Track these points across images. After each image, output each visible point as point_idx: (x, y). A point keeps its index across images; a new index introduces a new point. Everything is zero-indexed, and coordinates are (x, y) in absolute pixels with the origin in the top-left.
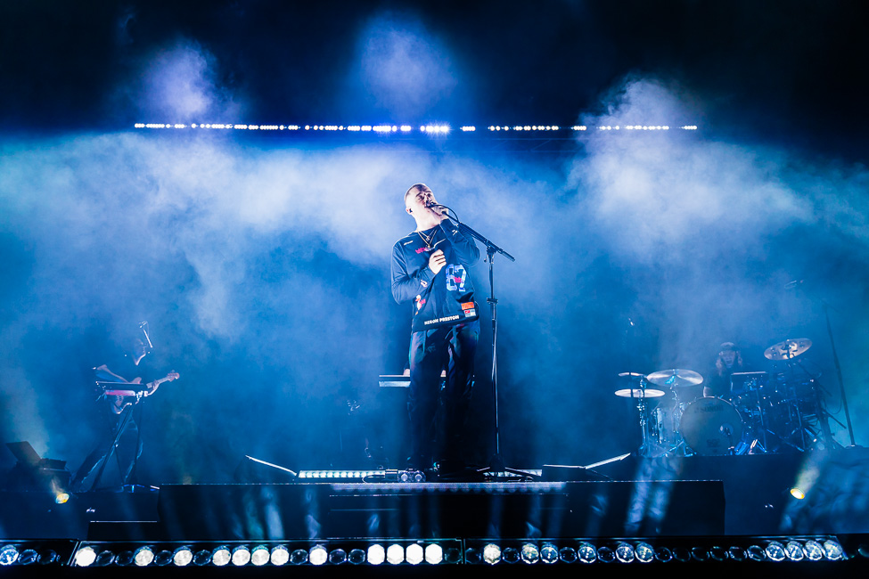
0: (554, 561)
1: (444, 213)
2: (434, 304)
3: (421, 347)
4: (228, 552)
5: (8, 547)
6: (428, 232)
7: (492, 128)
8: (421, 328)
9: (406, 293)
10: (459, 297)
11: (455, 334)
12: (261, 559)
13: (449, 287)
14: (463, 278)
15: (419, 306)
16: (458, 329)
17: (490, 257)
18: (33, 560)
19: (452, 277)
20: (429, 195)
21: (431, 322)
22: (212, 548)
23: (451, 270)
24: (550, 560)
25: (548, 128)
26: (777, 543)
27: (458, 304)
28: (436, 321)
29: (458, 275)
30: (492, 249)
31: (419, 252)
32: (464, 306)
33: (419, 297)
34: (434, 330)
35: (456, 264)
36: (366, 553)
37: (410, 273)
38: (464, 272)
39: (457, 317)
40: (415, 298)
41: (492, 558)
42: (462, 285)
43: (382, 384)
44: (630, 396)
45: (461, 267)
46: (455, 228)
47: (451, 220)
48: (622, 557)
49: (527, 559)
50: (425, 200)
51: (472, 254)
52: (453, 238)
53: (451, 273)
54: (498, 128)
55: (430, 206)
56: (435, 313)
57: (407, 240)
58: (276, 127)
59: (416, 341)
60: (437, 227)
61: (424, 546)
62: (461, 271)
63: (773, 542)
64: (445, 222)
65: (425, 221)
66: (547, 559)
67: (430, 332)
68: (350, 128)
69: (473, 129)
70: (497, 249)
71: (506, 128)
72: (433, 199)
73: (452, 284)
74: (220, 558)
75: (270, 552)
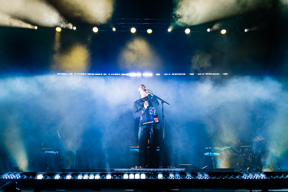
1: (149, 92)
2: (146, 118)
3: (142, 131)
4: (82, 176)
5: (17, 174)
6: (144, 98)
7: (165, 74)
8: (142, 125)
9: (137, 115)
10: (154, 116)
11: (152, 127)
13: (151, 113)
14: (155, 111)
15: (141, 119)
16: (153, 126)
17: (162, 104)
18: (24, 178)
19: (151, 110)
20: (145, 87)
21: (145, 123)
22: (77, 175)
23: (151, 108)
25: (182, 74)
26: (246, 174)
27: (153, 118)
28: (147, 123)
29: (153, 110)
30: (163, 102)
31: (141, 103)
32: (155, 119)
33: (141, 116)
34: (146, 126)
35: (152, 107)
36: (123, 176)
37: (139, 109)
38: (155, 109)
39: (153, 122)
40: (140, 117)
42: (154, 113)
43: (131, 150)
45: (154, 108)
46: (152, 97)
47: (151, 94)
50: (144, 88)
51: (157, 104)
52: (151, 100)
53: (151, 109)
54: (167, 74)
55: (145, 90)
56: (146, 121)
57: (138, 100)
58: (100, 74)
59: (140, 129)
60: (147, 97)
61: (140, 174)
62: (154, 109)
63: (245, 174)
64: (149, 95)
65: (143, 95)
67: (145, 127)
68: (122, 74)
69: (159, 74)
70: (164, 102)
71: (170, 74)
72: (146, 88)
73: (151, 112)
74: (80, 177)
75: (94, 176)
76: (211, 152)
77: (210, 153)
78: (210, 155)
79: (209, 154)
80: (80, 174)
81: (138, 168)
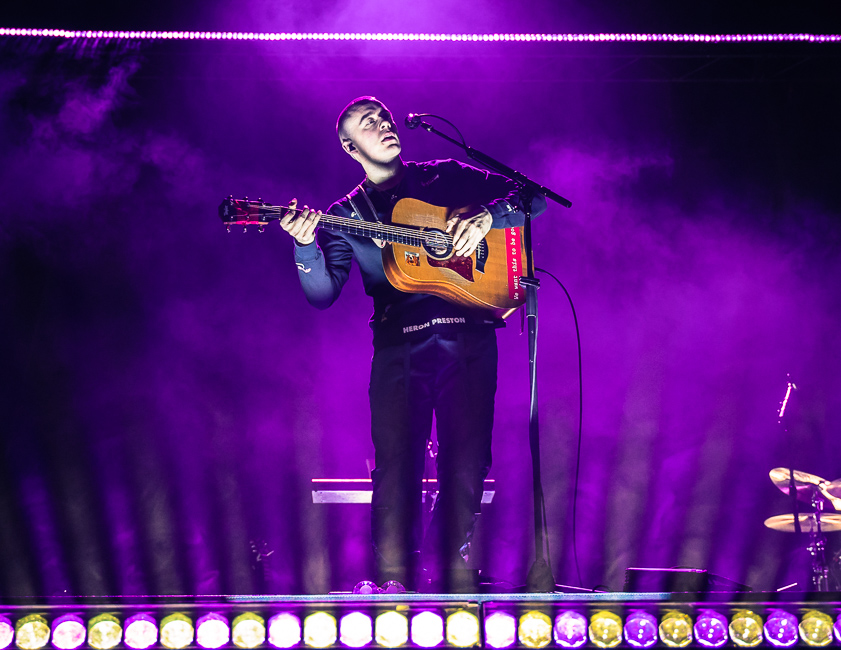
0: (649, 643)
4: (44, 625)
12: (104, 638)
21: (415, 328)
24: (642, 641)
28: (426, 324)
39: (463, 321)
41: (535, 638)
44: (792, 529)
48: (774, 636)
49: (601, 639)
66: (637, 640)
75: (124, 626)
76: (808, 509)
77: (802, 518)
78: (804, 529)
79: (797, 523)
80: (32, 617)
81: (374, 592)
